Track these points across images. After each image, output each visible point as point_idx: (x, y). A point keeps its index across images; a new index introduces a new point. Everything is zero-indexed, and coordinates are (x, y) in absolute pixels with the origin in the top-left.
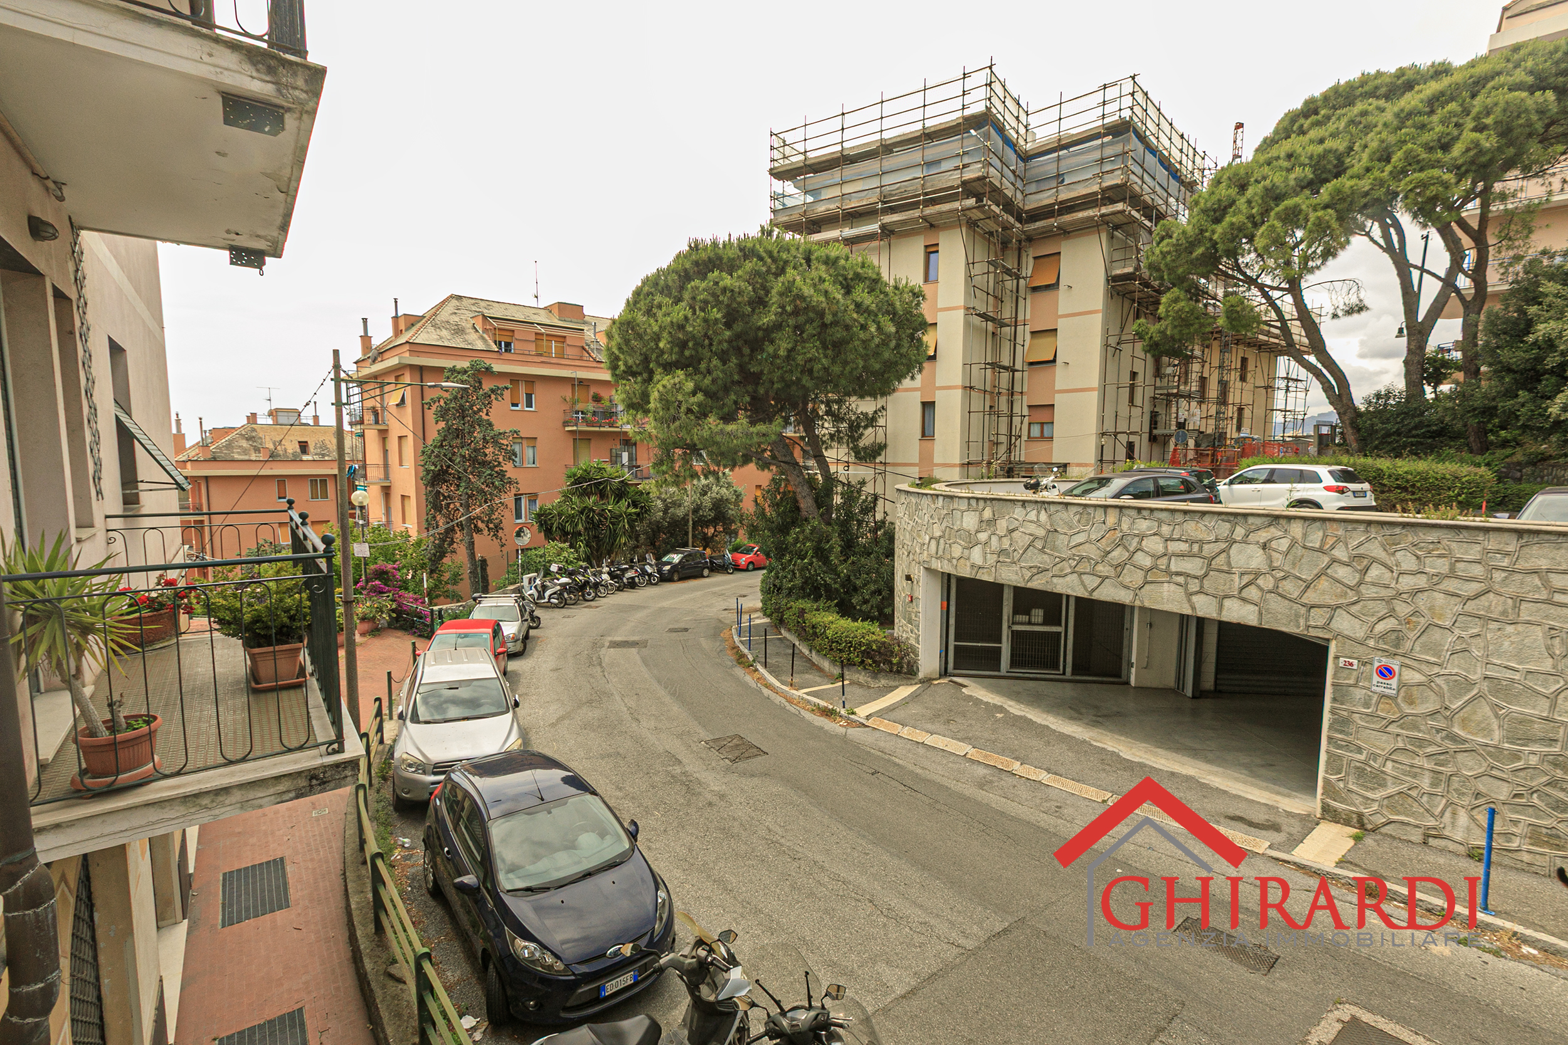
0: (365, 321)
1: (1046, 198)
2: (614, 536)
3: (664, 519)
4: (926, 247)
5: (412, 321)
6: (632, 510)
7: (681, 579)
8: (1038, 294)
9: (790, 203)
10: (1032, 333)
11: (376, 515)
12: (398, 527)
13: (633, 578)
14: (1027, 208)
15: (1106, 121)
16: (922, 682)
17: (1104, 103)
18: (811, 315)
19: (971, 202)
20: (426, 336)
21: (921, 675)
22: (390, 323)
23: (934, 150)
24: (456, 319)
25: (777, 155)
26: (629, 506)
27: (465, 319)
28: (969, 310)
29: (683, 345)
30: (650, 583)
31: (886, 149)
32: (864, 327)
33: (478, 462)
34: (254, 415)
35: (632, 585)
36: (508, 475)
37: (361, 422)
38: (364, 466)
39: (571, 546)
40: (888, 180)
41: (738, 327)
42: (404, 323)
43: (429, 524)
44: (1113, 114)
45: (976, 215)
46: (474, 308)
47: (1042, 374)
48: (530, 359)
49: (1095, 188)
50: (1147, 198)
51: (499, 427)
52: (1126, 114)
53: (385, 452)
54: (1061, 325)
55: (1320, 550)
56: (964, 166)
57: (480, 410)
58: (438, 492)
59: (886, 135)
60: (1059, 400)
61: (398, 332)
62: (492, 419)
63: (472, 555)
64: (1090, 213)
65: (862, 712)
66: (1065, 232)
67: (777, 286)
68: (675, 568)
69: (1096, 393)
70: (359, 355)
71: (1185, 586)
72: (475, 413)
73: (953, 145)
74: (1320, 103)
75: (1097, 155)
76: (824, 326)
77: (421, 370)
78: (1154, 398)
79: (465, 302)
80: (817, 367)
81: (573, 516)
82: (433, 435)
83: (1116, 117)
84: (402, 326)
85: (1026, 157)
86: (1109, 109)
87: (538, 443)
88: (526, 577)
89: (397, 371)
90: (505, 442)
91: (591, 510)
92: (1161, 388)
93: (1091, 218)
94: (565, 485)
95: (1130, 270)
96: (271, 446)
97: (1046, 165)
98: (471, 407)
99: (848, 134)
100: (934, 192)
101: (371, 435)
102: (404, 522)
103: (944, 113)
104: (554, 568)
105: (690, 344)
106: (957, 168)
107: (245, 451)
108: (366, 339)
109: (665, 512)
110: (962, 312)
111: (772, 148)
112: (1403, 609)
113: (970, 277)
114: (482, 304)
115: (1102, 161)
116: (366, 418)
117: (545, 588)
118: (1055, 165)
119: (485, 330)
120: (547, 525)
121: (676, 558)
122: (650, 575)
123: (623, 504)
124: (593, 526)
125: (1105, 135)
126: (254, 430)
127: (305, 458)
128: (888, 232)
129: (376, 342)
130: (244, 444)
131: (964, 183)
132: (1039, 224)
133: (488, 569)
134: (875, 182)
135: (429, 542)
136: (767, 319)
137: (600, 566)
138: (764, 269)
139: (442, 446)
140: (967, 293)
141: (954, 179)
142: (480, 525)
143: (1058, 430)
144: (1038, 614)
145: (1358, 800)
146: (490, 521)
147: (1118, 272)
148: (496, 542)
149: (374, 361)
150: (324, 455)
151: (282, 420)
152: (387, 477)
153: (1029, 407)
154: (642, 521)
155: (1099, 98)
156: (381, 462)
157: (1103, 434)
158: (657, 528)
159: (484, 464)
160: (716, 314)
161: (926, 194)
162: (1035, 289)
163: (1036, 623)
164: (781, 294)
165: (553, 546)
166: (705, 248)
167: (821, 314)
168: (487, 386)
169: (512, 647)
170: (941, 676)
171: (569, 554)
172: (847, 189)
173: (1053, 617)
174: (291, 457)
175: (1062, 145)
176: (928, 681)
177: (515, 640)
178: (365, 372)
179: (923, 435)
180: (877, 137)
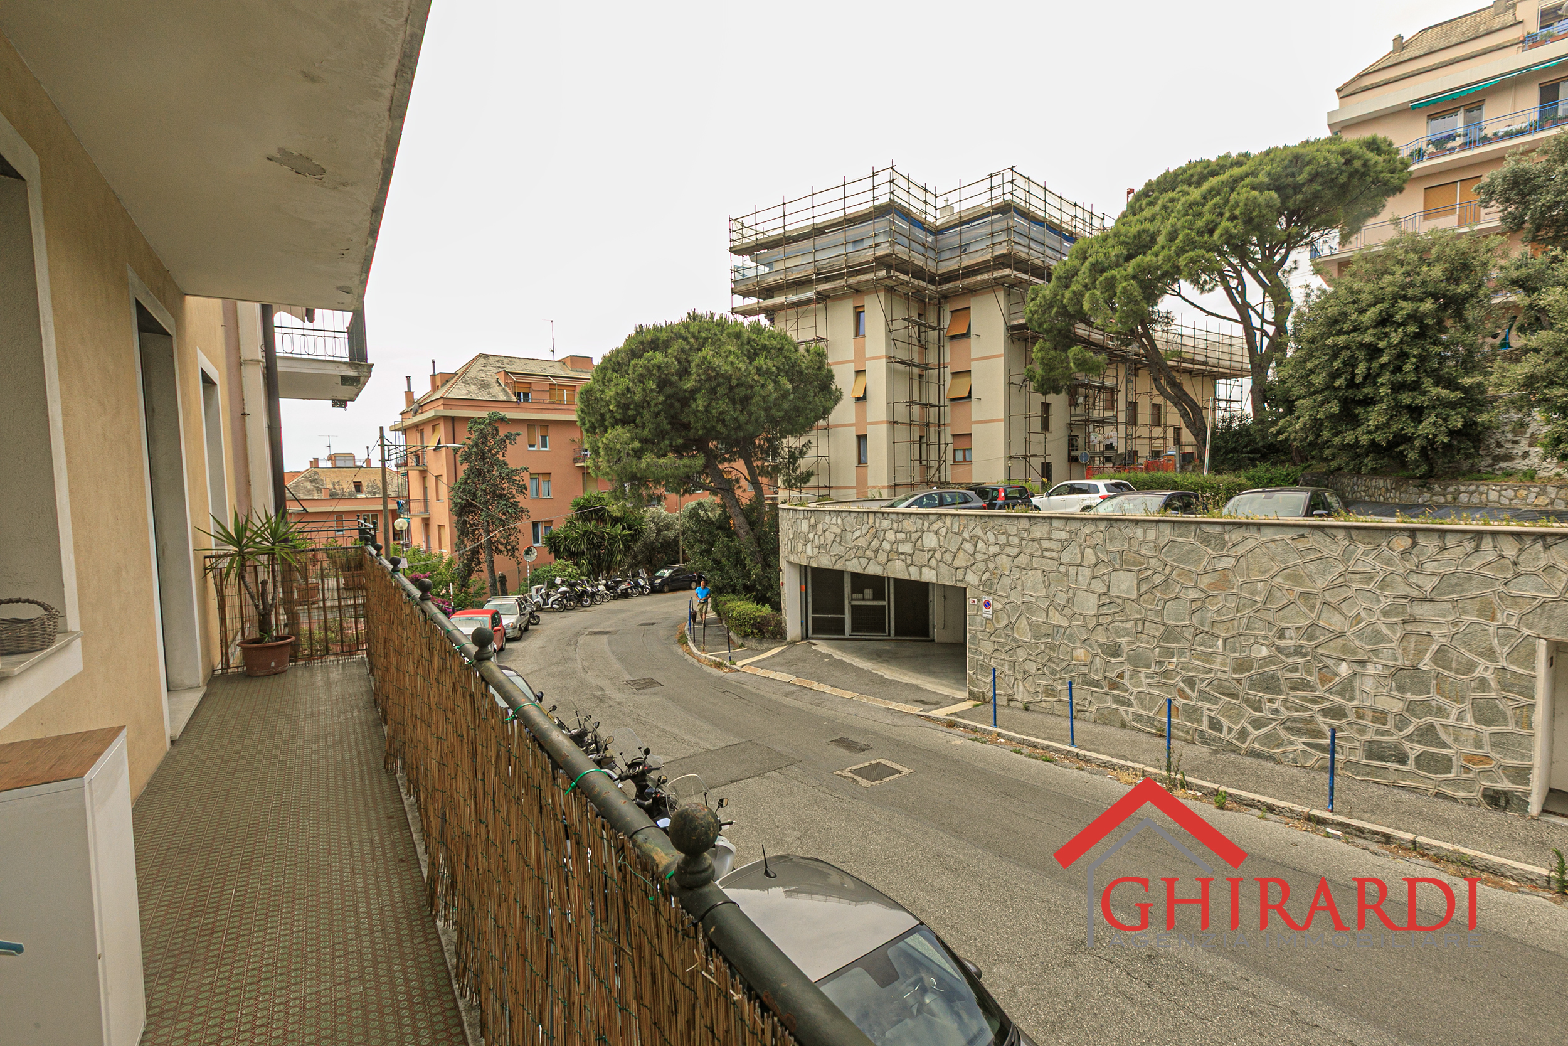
0: (408, 378)
1: (952, 265)
2: (611, 554)
3: (657, 540)
4: (855, 308)
5: (447, 378)
6: (626, 532)
7: (670, 591)
8: (956, 342)
9: (749, 273)
10: (953, 374)
11: (418, 539)
12: (435, 549)
13: (626, 589)
14: (939, 272)
15: (994, 203)
16: (789, 643)
17: (991, 189)
18: (721, 380)
19: (882, 273)
20: (458, 392)
21: (788, 639)
22: (429, 380)
23: (854, 232)
24: (483, 375)
25: (736, 236)
26: (624, 528)
27: (491, 374)
28: (890, 359)
29: (626, 407)
30: (642, 594)
31: (818, 231)
32: (763, 386)
33: (497, 495)
34: (316, 460)
35: (625, 595)
36: (520, 505)
37: (405, 464)
38: (408, 501)
39: (575, 564)
40: (820, 256)
41: (668, 390)
42: (440, 380)
43: (458, 546)
44: (998, 197)
45: (890, 283)
46: (498, 365)
47: (961, 408)
48: (544, 407)
49: (988, 257)
50: (1037, 261)
51: (512, 466)
52: (1008, 197)
53: (425, 489)
54: (974, 367)
55: (958, 534)
56: (877, 245)
57: (497, 453)
58: (465, 521)
59: (818, 221)
60: (975, 430)
61: (435, 388)
62: (506, 459)
63: (492, 572)
64: (986, 276)
65: (740, 664)
66: (971, 291)
67: (696, 359)
68: (665, 582)
69: (1002, 424)
70: (403, 407)
71: (905, 561)
72: (493, 455)
73: (866, 228)
74: (1154, 187)
75: (988, 230)
76: (731, 388)
77: (453, 419)
78: (1070, 424)
79: (491, 360)
80: (727, 418)
81: (577, 539)
82: (461, 475)
83: (1001, 200)
84: (439, 383)
85: (937, 231)
86: (996, 193)
87: (552, 478)
88: (534, 589)
89: (434, 422)
90: (517, 478)
91: (591, 533)
92: (1075, 415)
93: (986, 281)
94: (571, 513)
95: (1022, 321)
96: (331, 487)
97: (951, 238)
98: (490, 451)
99: (788, 220)
100: (857, 265)
101: (414, 475)
102: (440, 548)
103: (860, 204)
104: (558, 581)
105: (632, 406)
106: (871, 247)
107: (309, 492)
108: (409, 393)
109: (659, 532)
110: (884, 361)
111: (731, 231)
112: (991, 566)
113: (889, 332)
114: (506, 360)
115: (992, 234)
116: (410, 461)
117: (548, 595)
118: (958, 238)
119: (507, 384)
120: (555, 545)
121: (667, 573)
122: (642, 587)
123: (619, 527)
124: (594, 547)
125: (994, 214)
126: (316, 473)
127: (359, 496)
128: (822, 297)
129: (417, 397)
130: (309, 485)
131: (877, 259)
132: (949, 285)
133: (508, 585)
134: (810, 258)
135: (458, 565)
136: (689, 384)
137: (598, 580)
138: (687, 347)
139: (466, 483)
140: (887, 344)
141: (868, 255)
142: (501, 547)
143: (975, 455)
144: (869, 593)
145: (982, 684)
146: (508, 543)
147: (1015, 323)
148: (514, 561)
149: (416, 413)
150: (375, 493)
151: (339, 463)
152: (426, 511)
153: (954, 436)
154: (636, 541)
155: (987, 184)
156: (422, 498)
157: (1011, 457)
158: (651, 548)
159: (501, 496)
160: (652, 385)
161: (850, 267)
162: (953, 338)
163: (867, 599)
164: (698, 366)
165: (558, 564)
166: (648, 331)
167: (729, 379)
168: (502, 433)
169: (510, 633)
170: (802, 639)
171: (572, 569)
172: (789, 264)
173: (879, 595)
174: (347, 495)
175: (964, 222)
176: (793, 643)
177: (514, 628)
178: (408, 422)
179: (860, 462)
180: (810, 222)
